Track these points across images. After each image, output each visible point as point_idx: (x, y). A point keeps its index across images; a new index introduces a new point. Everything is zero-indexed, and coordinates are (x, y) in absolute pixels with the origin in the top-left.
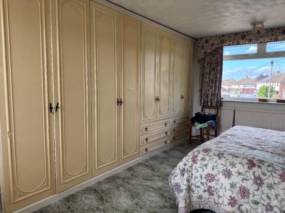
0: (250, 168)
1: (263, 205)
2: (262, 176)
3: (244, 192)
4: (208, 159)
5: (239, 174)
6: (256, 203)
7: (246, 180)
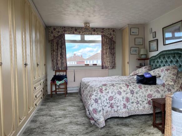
0: (128, 87)
1: (135, 102)
2: (133, 89)
3: (128, 100)
4: (108, 89)
5: (124, 91)
6: (133, 103)
7: (128, 93)
